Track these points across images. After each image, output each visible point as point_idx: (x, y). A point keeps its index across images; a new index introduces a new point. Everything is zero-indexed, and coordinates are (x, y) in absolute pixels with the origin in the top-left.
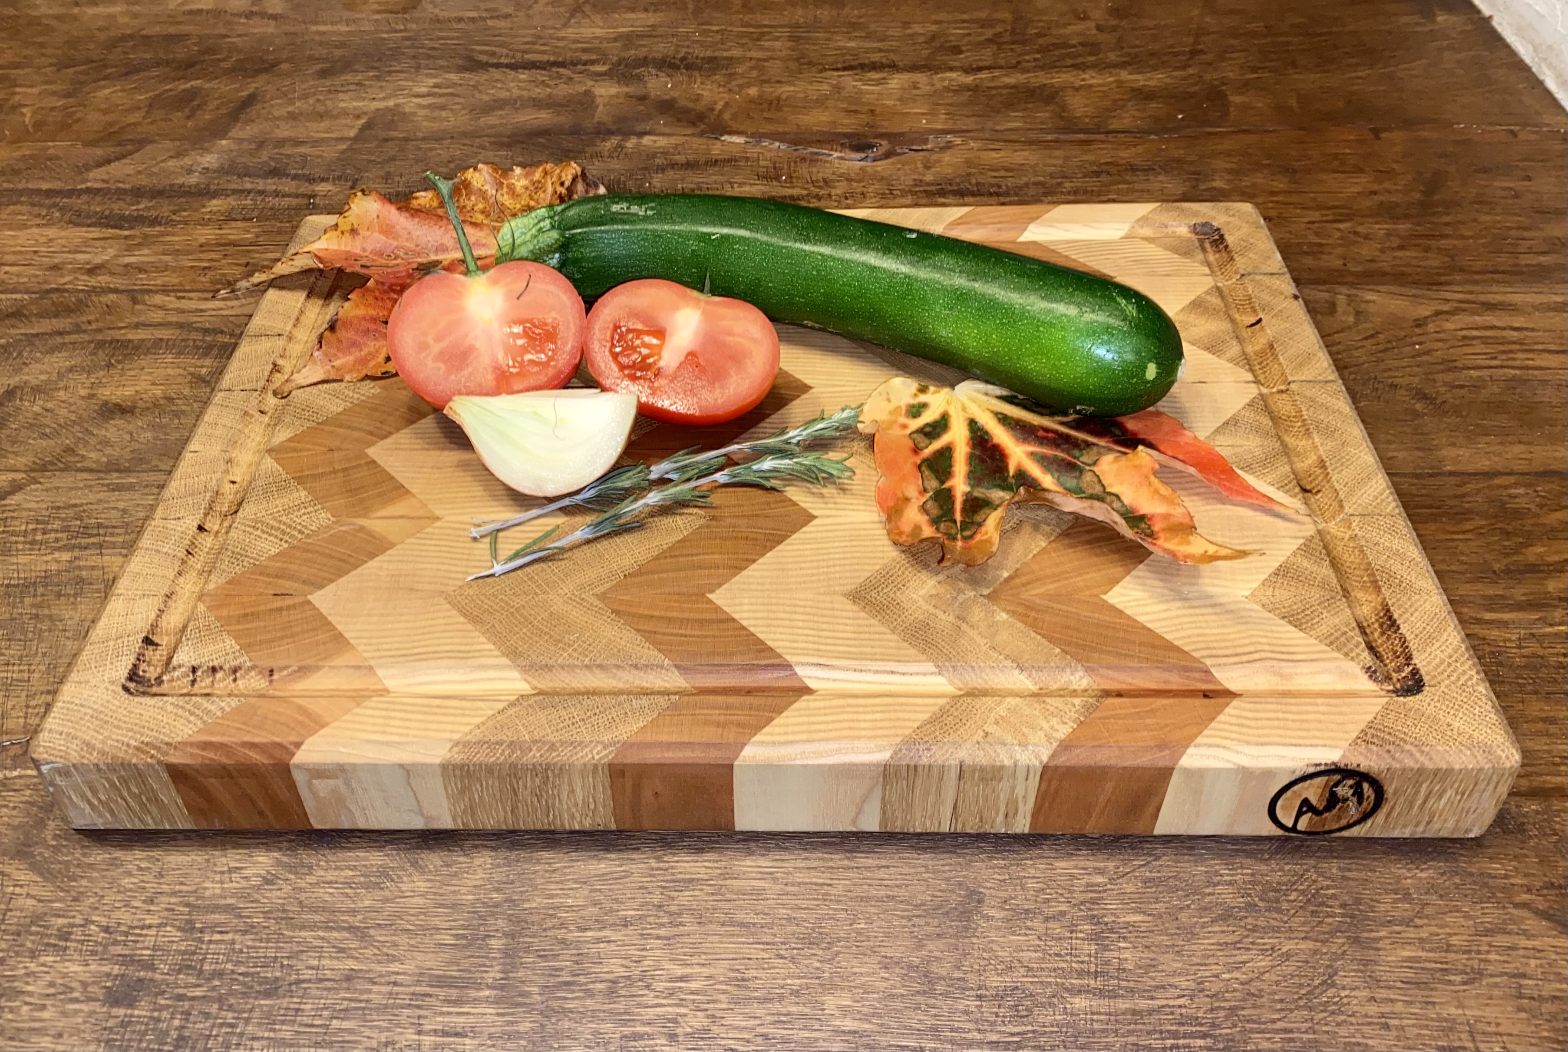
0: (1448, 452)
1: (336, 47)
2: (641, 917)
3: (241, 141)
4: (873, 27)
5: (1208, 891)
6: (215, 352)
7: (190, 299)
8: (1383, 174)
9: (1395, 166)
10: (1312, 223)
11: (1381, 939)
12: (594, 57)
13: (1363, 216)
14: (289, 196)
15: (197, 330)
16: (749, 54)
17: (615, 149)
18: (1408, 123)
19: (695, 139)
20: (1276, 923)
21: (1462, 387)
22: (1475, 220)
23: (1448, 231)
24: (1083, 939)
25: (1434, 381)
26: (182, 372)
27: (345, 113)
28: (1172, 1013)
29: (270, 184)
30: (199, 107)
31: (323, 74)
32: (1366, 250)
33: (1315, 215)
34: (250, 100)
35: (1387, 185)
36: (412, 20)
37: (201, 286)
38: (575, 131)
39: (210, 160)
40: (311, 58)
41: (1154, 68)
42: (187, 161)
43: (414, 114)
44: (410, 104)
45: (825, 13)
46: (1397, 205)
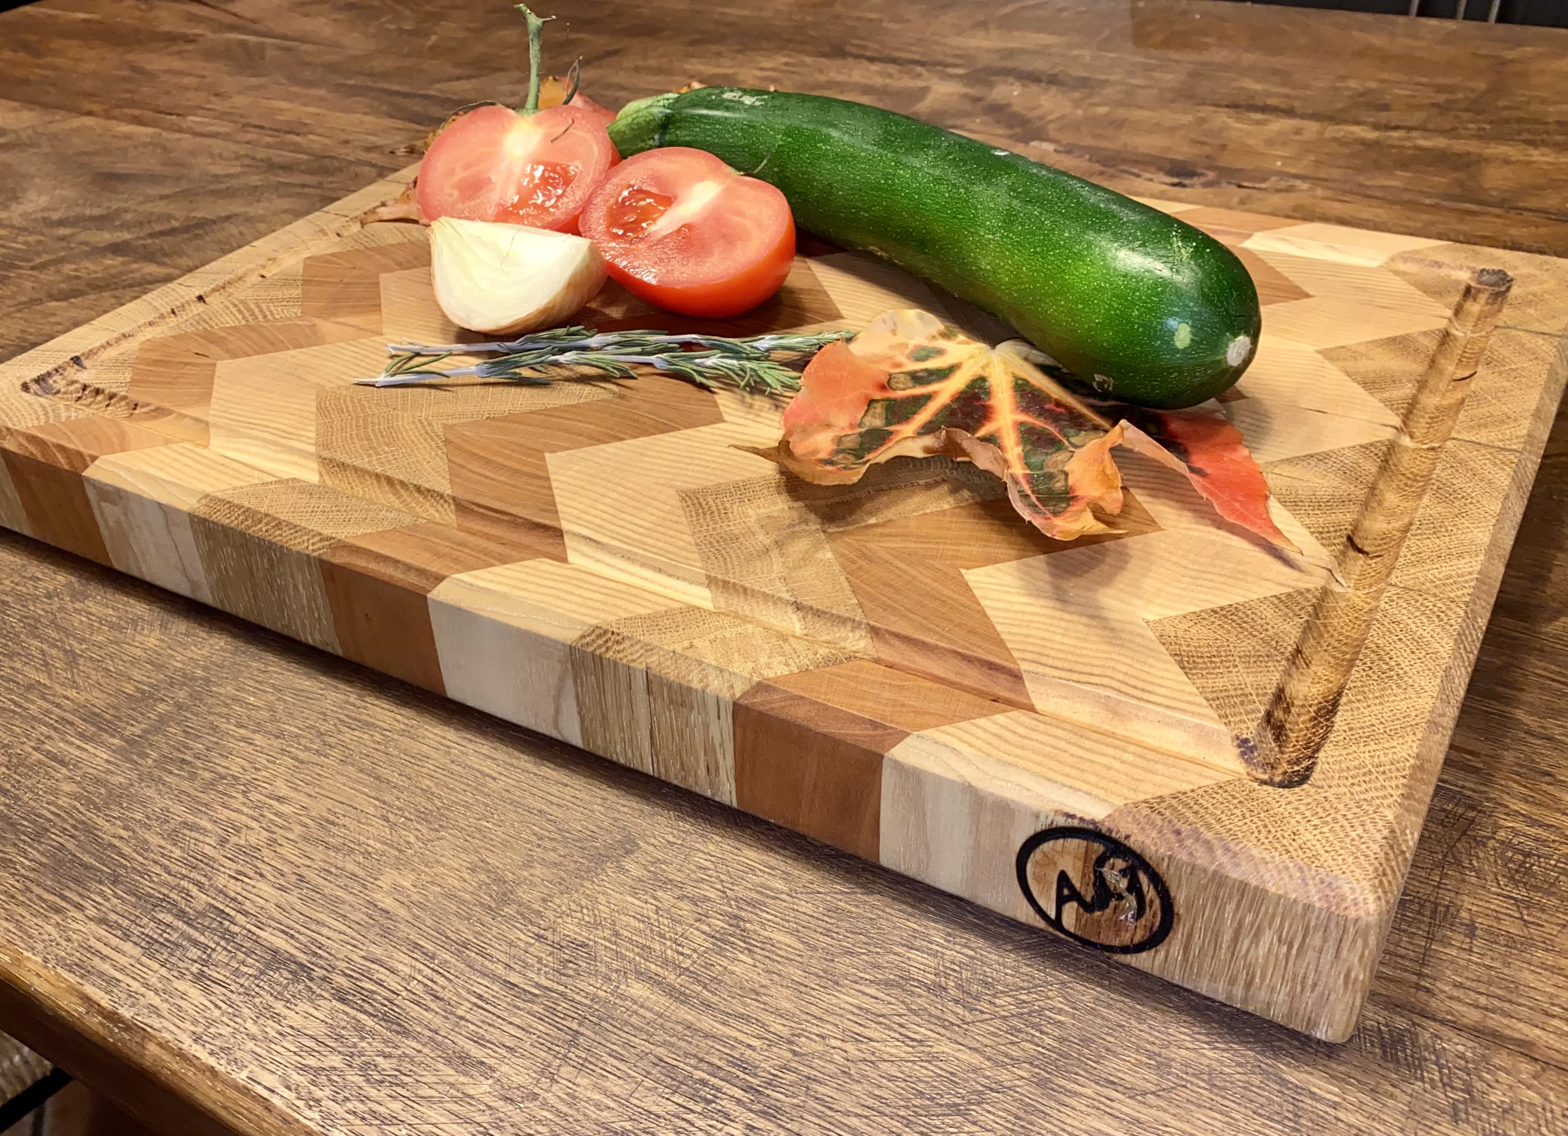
28: (733, 1048)
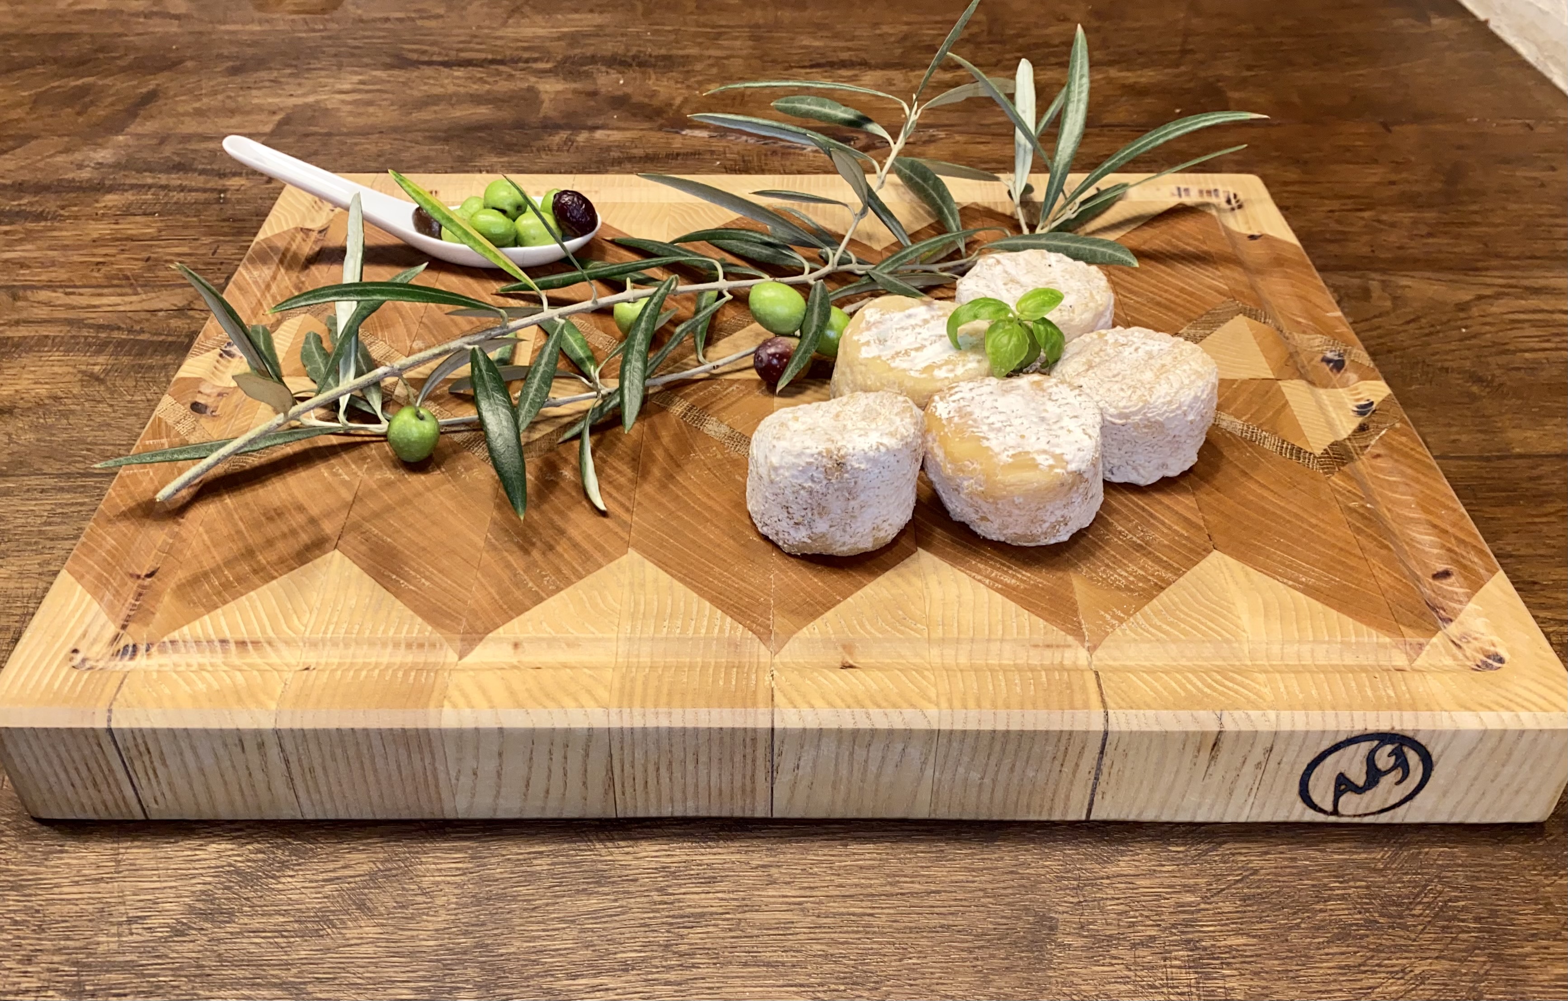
0: (1513, 434)
1: (249, 46)
2: (644, 960)
3: (139, 136)
4: (839, 27)
5: (1318, 907)
6: (111, 348)
7: (81, 294)
8: (1399, 166)
9: (1413, 158)
10: (1331, 211)
11: (1527, 955)
12: (536, 55)
13: (1386, 205)
14: (197, 190)
15: (90, 326)
16: (707, 53)
17: (565, 143)
18: (1419, 117)
19: (652, 133)
20: (1402, 942)
21: (1519, 369)
22: (1504, 208)
23: (1478, 218)
24: (1180, 967)
25: (1488, 364)
26: (71, 370)
27: (260, 109)
29: (175, 180)
30: (92, 103)
31: (234, 71)
32: (1393, 238)
33: (1335, 205)
34: (151, 97)
35: (1404, 175)
36: (332, 20)
37: (94, 282)
38: (519, 125)
39: (104, 155)
40: (220, 56)
41: (1144, 66)
42: (78, 156)
43: (338, 110)
44: (333, 101)
45: (786, 15)
46: (1419, 194)
